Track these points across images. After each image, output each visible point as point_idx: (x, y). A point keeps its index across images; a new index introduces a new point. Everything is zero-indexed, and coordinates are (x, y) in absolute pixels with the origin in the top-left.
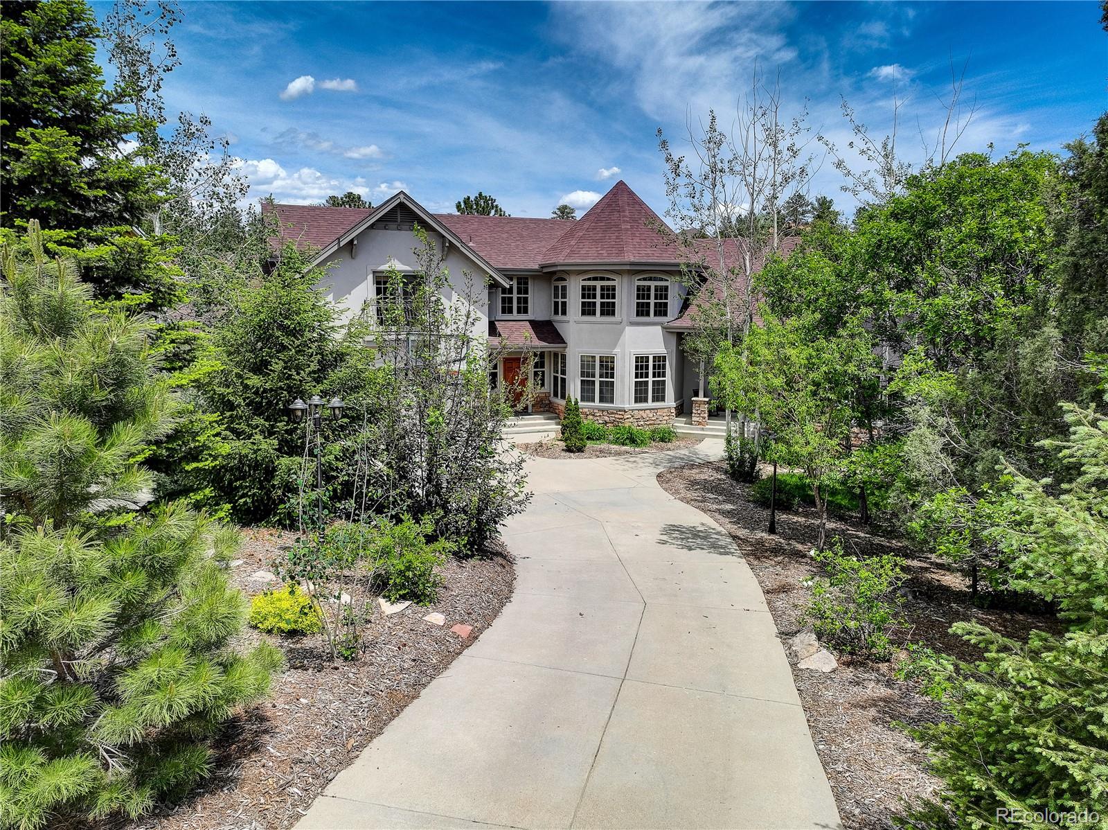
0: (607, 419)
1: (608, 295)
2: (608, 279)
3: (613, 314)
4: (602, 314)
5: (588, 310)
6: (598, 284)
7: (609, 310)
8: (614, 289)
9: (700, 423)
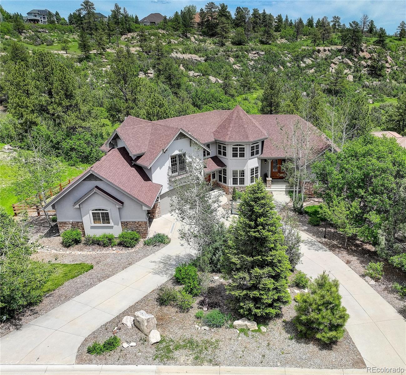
0: (242, 190)
1: (242, 150)
2: (242, 145)
3: (244, 156)
4: (240, 156)
5: (235, 155)
6: (238, 147)
7: (242, 155)
8: (244, 148)
9: (269, 187)
